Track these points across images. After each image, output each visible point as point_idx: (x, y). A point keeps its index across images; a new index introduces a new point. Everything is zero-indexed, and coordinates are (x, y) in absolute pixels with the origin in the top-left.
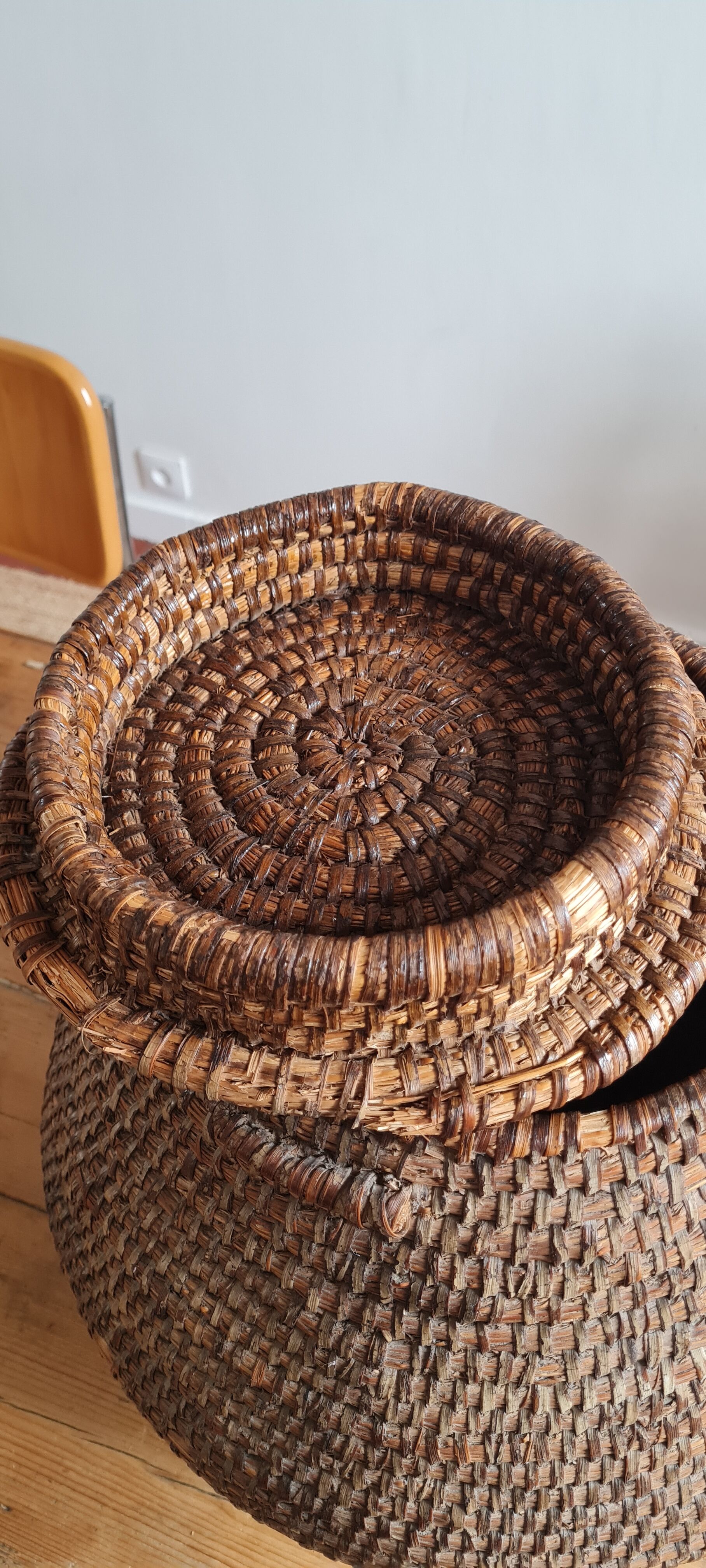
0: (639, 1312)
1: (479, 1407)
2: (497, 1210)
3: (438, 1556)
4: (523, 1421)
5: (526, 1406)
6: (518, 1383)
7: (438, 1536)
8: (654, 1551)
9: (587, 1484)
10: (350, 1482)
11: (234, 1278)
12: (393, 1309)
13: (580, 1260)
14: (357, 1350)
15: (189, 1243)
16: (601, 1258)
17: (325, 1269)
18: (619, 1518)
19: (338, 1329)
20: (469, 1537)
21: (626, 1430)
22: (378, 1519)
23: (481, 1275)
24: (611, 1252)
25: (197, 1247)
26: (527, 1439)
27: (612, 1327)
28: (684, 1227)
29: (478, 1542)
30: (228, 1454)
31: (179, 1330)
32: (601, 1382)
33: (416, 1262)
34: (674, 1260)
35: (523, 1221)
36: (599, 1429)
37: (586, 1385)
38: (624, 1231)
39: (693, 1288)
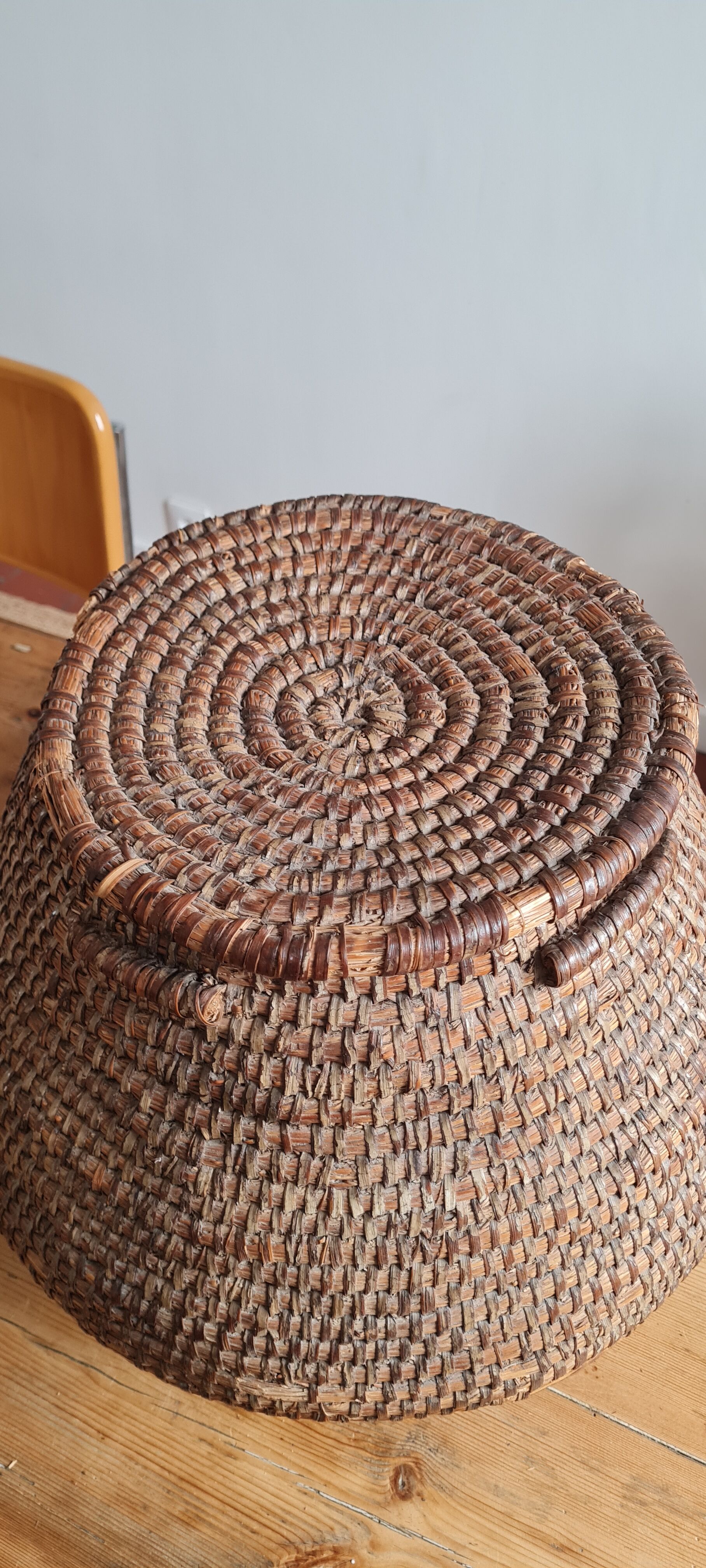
0: (422, 1124)
1: (281, 1207)
2: (297, 1010)
3: (246, 1360)
4: (320, 1222)
5: (322, 1208)
6: (315, 1185)
7: (245, 1337)
8: (441, 1375)
9: (377, 1293)
10: (170, 1281)
11: (85, 1087)
12: (211, 1108)
13: (366, 1063)
14: (180, 1147)
15: (50, 1058)
16: (386, 1062)
17: (156, 1071)
18: (405, 1333)
19: (165, 1127)
20: (273, 1340)
21: (412, 1241)
22: (195, 1320)
23: (283, 1073)
24: (395, 1057)
25: (57, 1060)
26: (323, 1241)
27: (398, 1136)
28: (462, 1043)
29: (280, 1346)
30: (72, 1261)
31: (37, 1143)
32: (389, 1192)
33: (230, 1060)
34: (451, 1073)
35: (319, 1022)
36: (386, 1237)
37: (375, 1192)
38: (406, 1038)
39: (471, 1107)
